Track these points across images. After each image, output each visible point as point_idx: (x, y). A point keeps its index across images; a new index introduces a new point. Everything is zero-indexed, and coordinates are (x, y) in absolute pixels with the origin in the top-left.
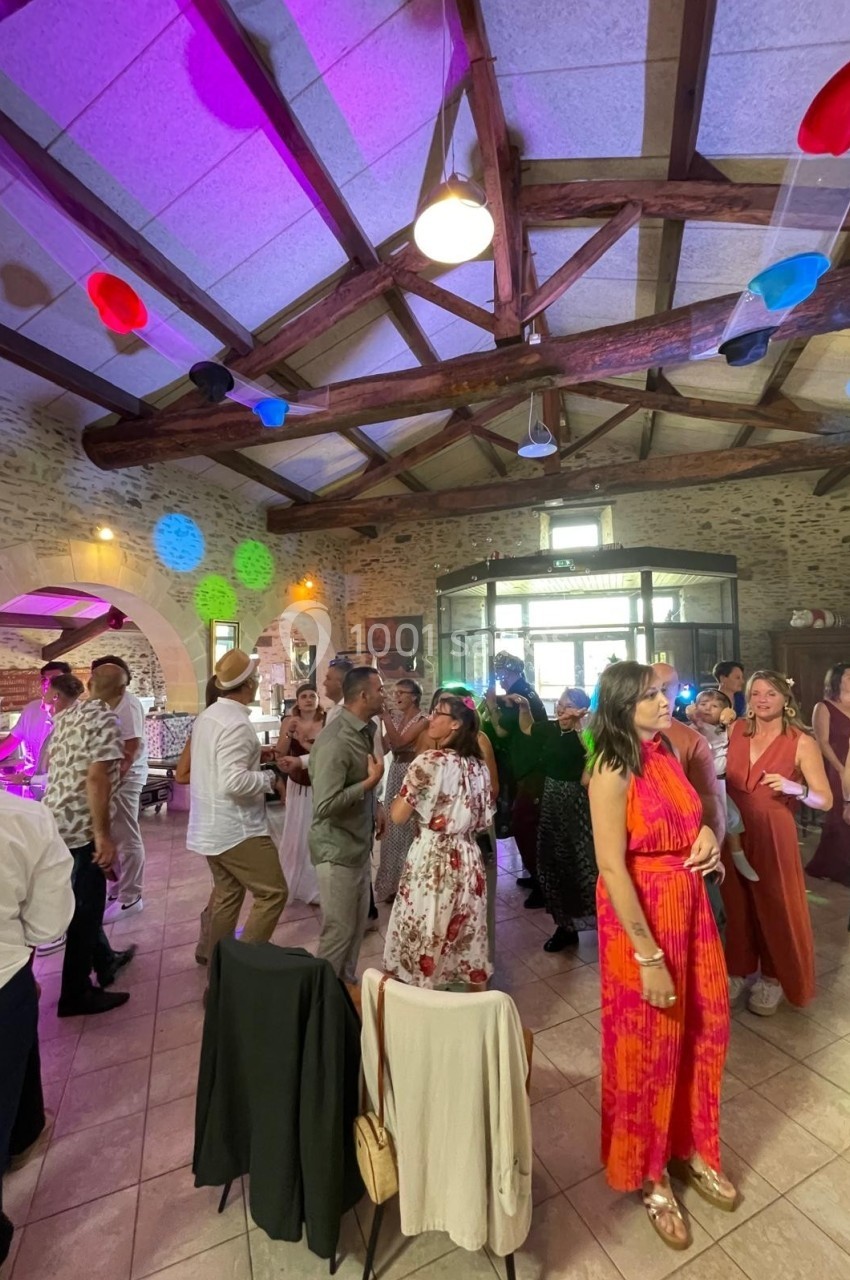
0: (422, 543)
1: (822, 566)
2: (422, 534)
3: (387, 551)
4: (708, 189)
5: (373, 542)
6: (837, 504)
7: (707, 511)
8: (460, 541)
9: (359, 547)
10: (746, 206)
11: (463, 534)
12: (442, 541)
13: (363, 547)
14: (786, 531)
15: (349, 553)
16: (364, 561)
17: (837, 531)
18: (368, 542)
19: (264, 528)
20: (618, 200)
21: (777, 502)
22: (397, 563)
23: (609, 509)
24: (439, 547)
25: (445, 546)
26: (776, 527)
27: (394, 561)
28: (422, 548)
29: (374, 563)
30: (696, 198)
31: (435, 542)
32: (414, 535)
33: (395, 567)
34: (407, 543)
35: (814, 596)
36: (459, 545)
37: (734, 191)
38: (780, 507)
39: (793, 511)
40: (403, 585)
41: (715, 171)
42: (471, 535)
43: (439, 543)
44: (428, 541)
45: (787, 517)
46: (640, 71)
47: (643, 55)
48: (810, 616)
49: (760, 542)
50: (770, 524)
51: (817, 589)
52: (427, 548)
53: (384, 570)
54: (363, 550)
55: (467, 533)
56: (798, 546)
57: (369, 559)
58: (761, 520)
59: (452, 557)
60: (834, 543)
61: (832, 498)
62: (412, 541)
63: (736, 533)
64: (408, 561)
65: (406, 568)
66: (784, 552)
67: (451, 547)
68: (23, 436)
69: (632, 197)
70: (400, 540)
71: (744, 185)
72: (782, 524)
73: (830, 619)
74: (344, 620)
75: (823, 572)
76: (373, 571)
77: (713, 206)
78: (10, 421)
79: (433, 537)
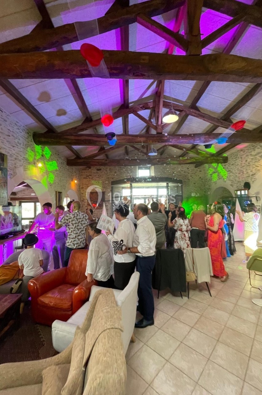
0: (105, 171)
1: (196, 183)
2: (105, 169)
3: (94, 173)
4: (197, 112)
5: (90, 170)
6: (199, 170)
7: (174, 169)
8: (115, 171)
9: (85, 171)
10: (204, 117)
11: (116, 170)
12: (110, 171)
13: (87, 171)
14: (189, 175)
15: (82, 172)
16: (87, 175)
17: (199, 176)
18: (88, 169)
19: (66, 164)
20: (181, 109)
21: (188, 168)
22: (97, 176)
23: (153, 167)
24: (109, 173)
25: (111, 173)
26: (188, 174)
27: (96, 176)
28: (105, 173)
29: (90, 176)
30: (195, 113)
31: (108, 172)
32: (102, 169)
33: (97, 178)
34: (100, 171)
35: (195, 189)
36: (115, 173)
37: (201, 114)
38: (189, 170)
39: (191, 171)
40: (99, 183)
41: (198, 109)
42: (119, 170)
43: (110, 172)
44: (106, 171)
45: (190, 172)
46: (191, 90)
47: (192, 88)
48: (195, 194)
49: (185, 177)
50: (187, 173)
51: (195, 188)
52: (106, 173)
53: (93, 178)
54: (86, 172)
55: (118, 169)
56: (192, 178)
57: (88, 175)
58: (185, 172)
59: (113, 176)
60: (198, 178)
61: (198, 169)
62: (102, 170)
63: (180, 175)
64: (100, 176)
65: (100, 178)
66: (189, 180)
67: (113, 173)
68: (21, 134)
69: (184, 109)
70: (98, 170)
71: (203, 113)
72: (189, 173)
73: (198, 195)
74: (80, 192)
75: (196, 184)
76: (89, 178)
77: (198, 116)
78: (19, 129)
79: (108, 170)
